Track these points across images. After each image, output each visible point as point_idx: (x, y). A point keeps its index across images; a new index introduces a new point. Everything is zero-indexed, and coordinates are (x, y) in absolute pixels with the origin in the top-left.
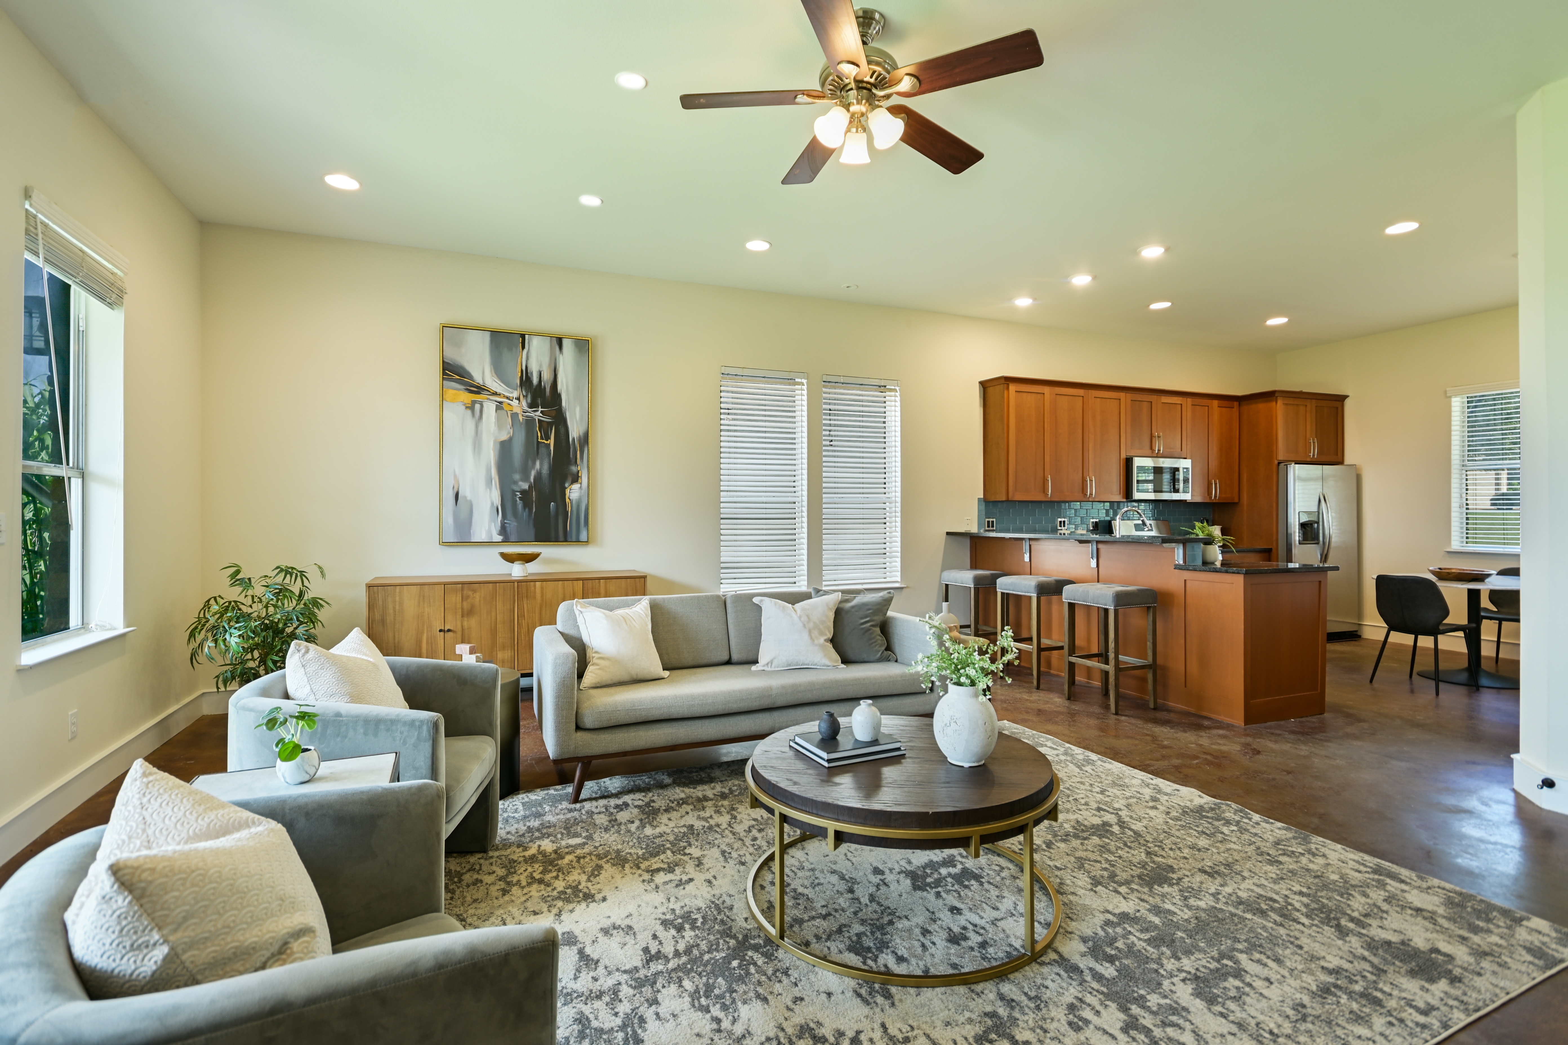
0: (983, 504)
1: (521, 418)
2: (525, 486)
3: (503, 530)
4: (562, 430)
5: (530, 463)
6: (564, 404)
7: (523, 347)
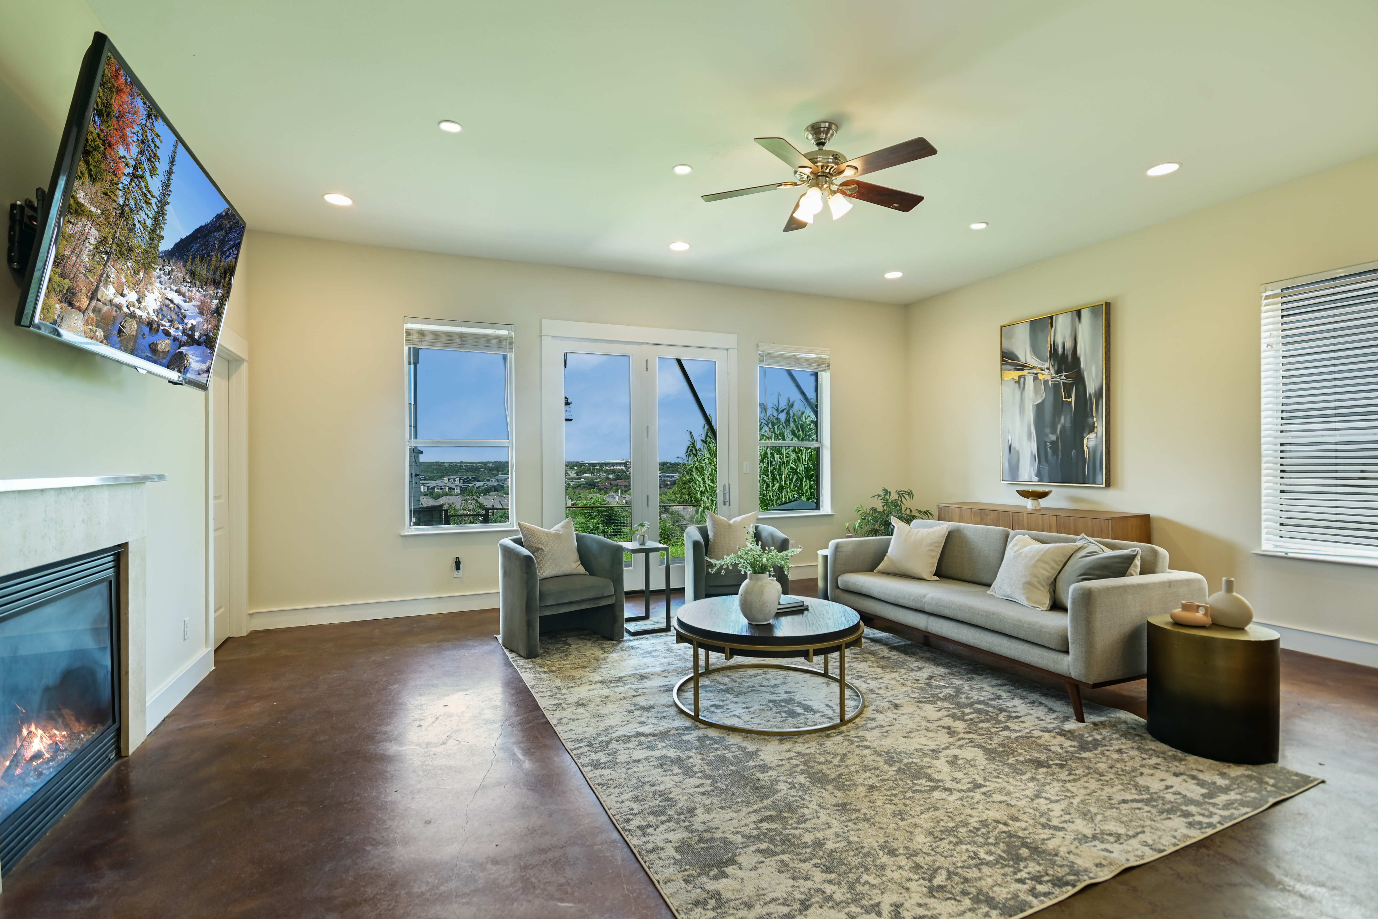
1: (1050, 383)
2: (1053, 438)
3: (1039, 474)
4: (1081, 388)
5: (1057, 419)
6: (1082, 365)
7: (1052, 327)
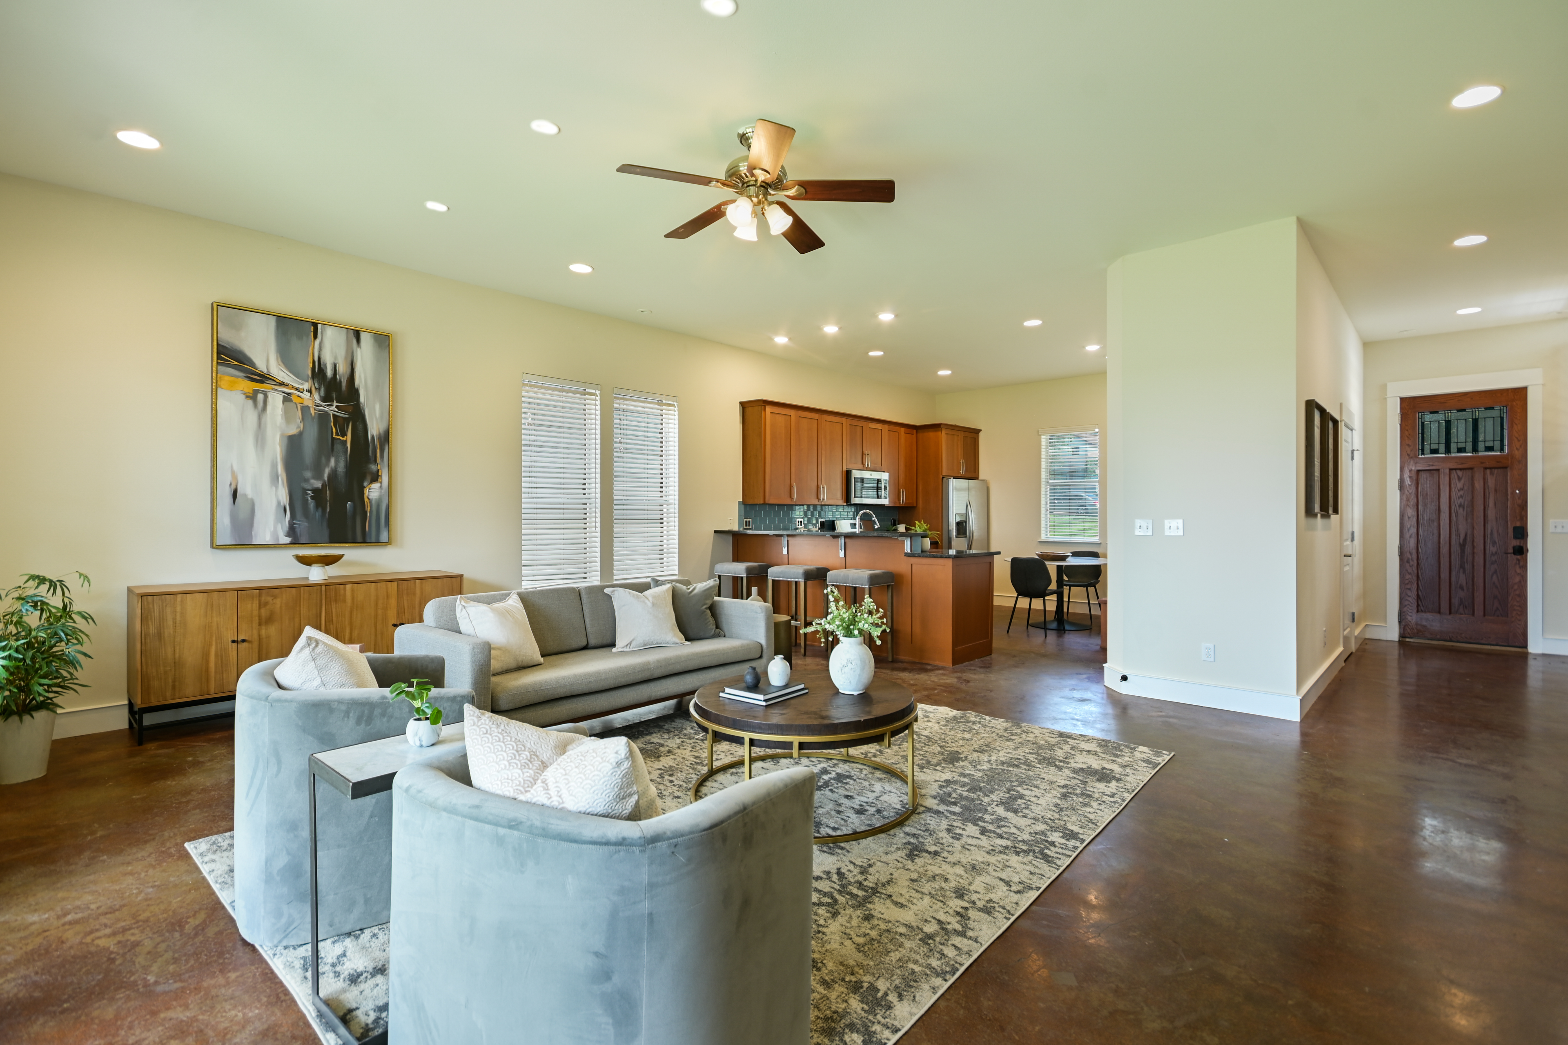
0: (743, 506)
1: (313, 412)
2: (318, 484)
3: (292, 531)
4: (360, 427)
5: (324, 460)
6: (362, 399)
7: (315, 337)
